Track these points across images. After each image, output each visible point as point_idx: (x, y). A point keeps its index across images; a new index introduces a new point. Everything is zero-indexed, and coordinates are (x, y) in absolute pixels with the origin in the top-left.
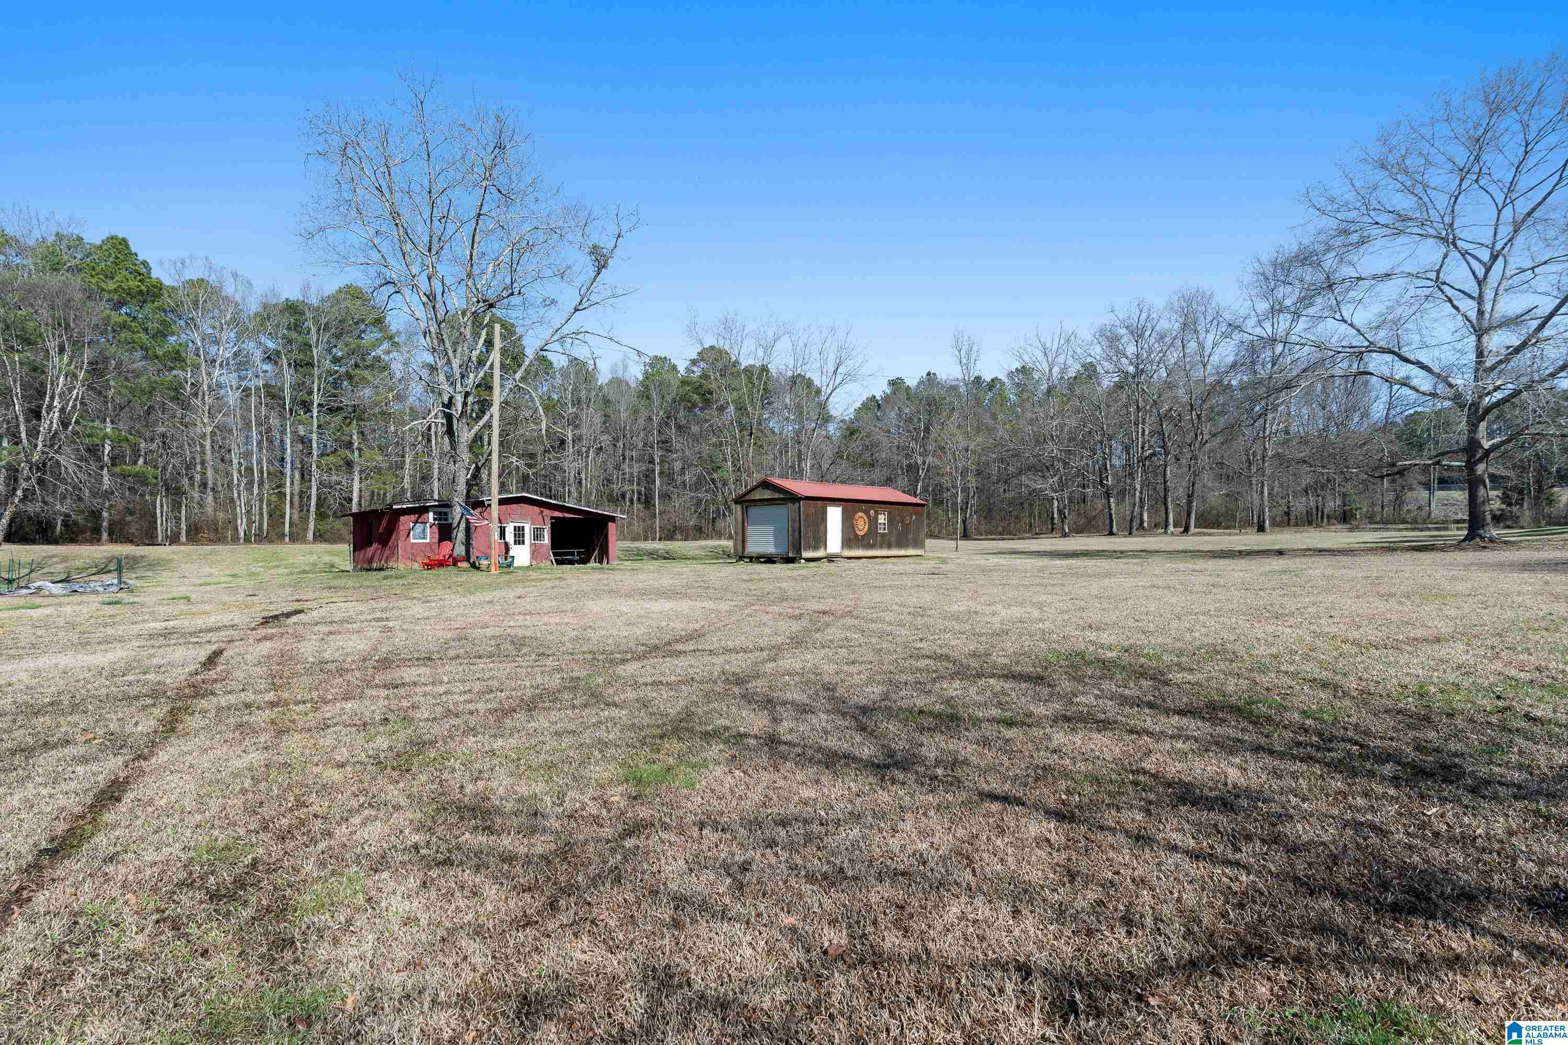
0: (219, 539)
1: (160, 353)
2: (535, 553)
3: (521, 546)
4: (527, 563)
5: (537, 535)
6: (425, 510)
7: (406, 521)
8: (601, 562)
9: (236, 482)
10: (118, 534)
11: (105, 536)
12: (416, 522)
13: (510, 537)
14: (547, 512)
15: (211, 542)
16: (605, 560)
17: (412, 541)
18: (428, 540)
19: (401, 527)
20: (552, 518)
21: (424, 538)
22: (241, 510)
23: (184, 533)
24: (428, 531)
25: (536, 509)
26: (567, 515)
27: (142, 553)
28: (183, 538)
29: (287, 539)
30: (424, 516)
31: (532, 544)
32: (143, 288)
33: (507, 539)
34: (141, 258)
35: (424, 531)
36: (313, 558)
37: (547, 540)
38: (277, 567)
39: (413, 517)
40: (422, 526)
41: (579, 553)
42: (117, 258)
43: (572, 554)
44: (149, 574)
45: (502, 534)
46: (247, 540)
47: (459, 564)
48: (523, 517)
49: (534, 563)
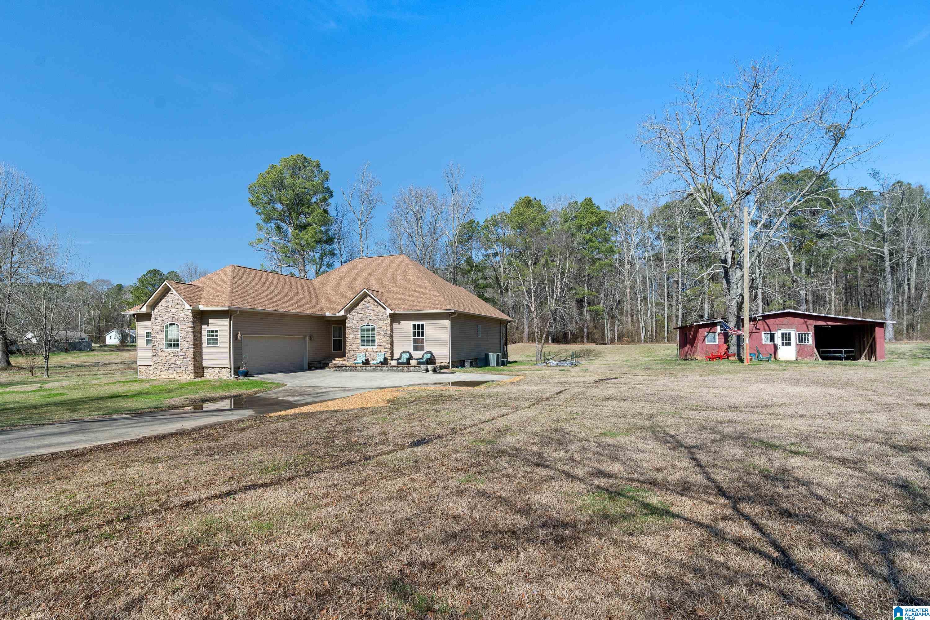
0: (633, 341)
1: (604, 249)
2: (800, 351)
3: (788, 347)
4: (794, 358)
5: (802, 338)
6: (715, 324)
7: (703, 332)
8: (870, 359)
9: (639, 310)
10: (591, 339)
11: (585, 339)
12: (709, 332)
13: (778, 340)
14: (810, 322)
15: (628, 342)
16: (873, 358)
17: (707, 343)
18: (717, 343)
19: (700, 335)
20: (816, 326)
21: (715, 341)
22: (642, 324)
23: (616, 338)
24: (717, 337)
25: (801, 320)
26: (829, 323)
27: (593, 348)
28: (616, 341)
29: (666, 340)
30: (715, 328)
31: (797, 345)
32: (597, 220)
33: (776, 342)
34: (596, 205)
35: (714, 337)
36: (668, 352)
37: (811, 341)
38: (649, 356)
39: (707, 329)
40: (713, 334)
41: (846, 352)
42: (587, 208)
43: (841, 352)
44: (594, 358)
45: (772, 338)
46: (645, 341)
47: (730, 358)
48: (790, 326)
49: (799, 358)
